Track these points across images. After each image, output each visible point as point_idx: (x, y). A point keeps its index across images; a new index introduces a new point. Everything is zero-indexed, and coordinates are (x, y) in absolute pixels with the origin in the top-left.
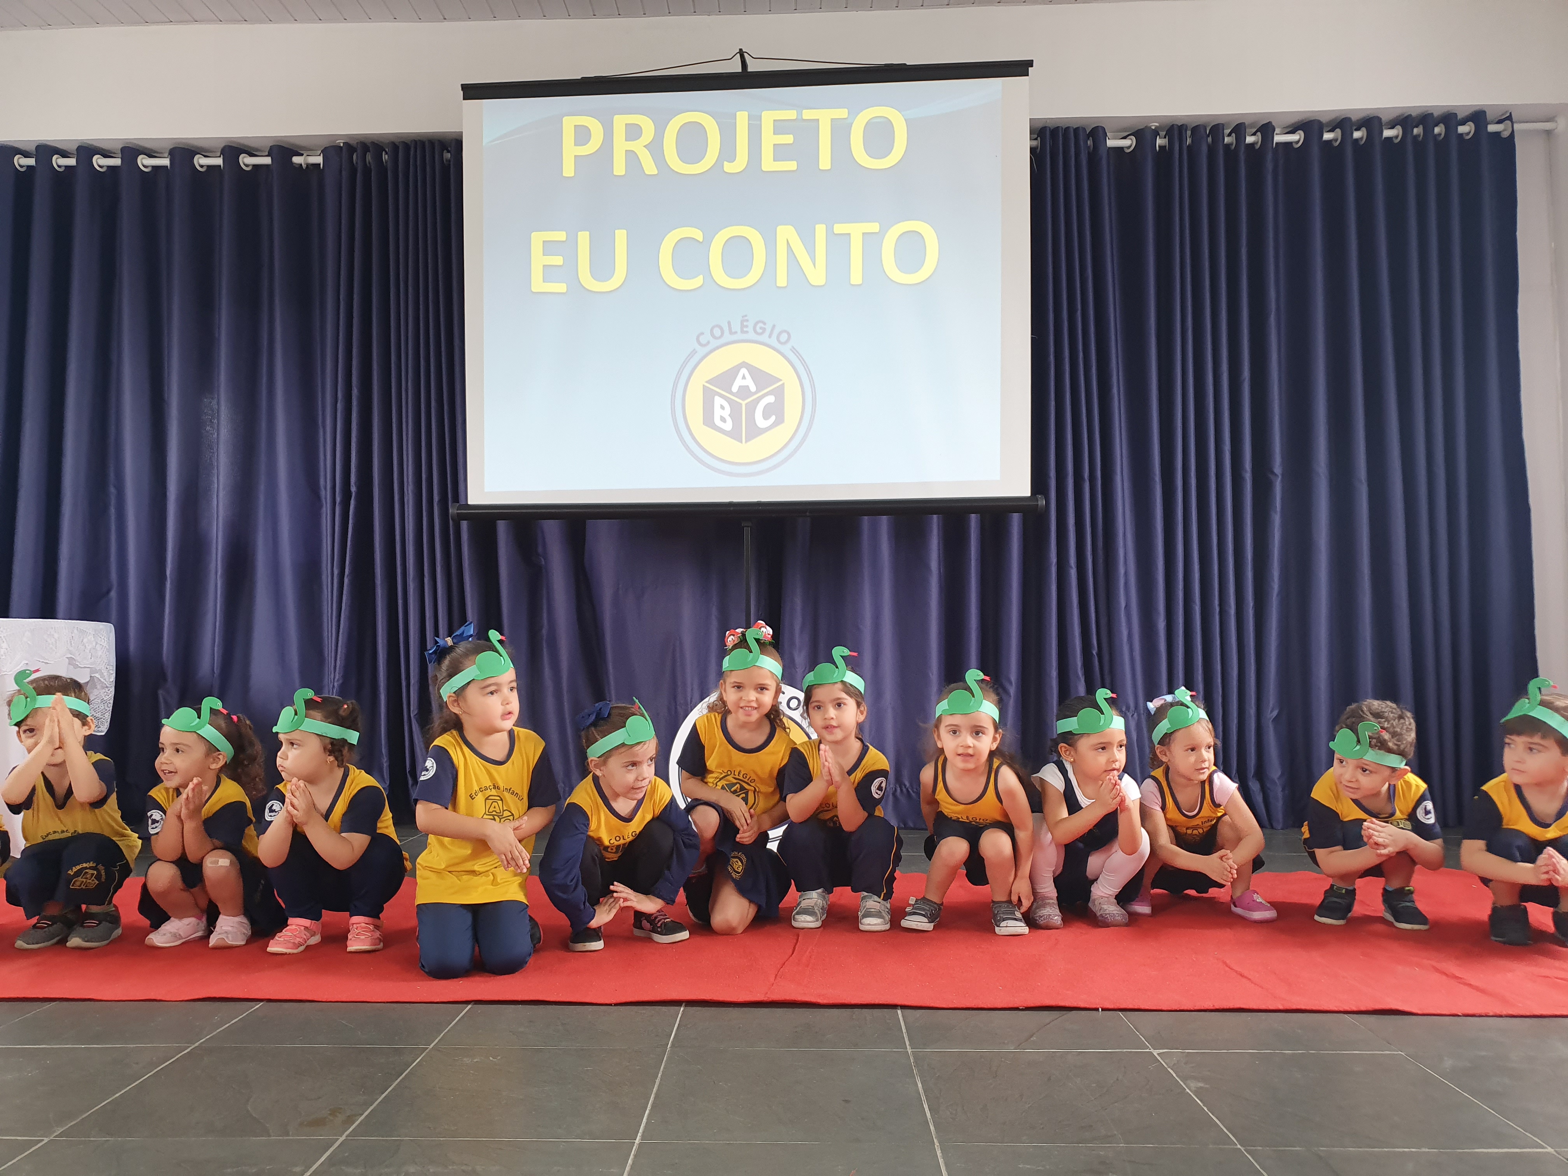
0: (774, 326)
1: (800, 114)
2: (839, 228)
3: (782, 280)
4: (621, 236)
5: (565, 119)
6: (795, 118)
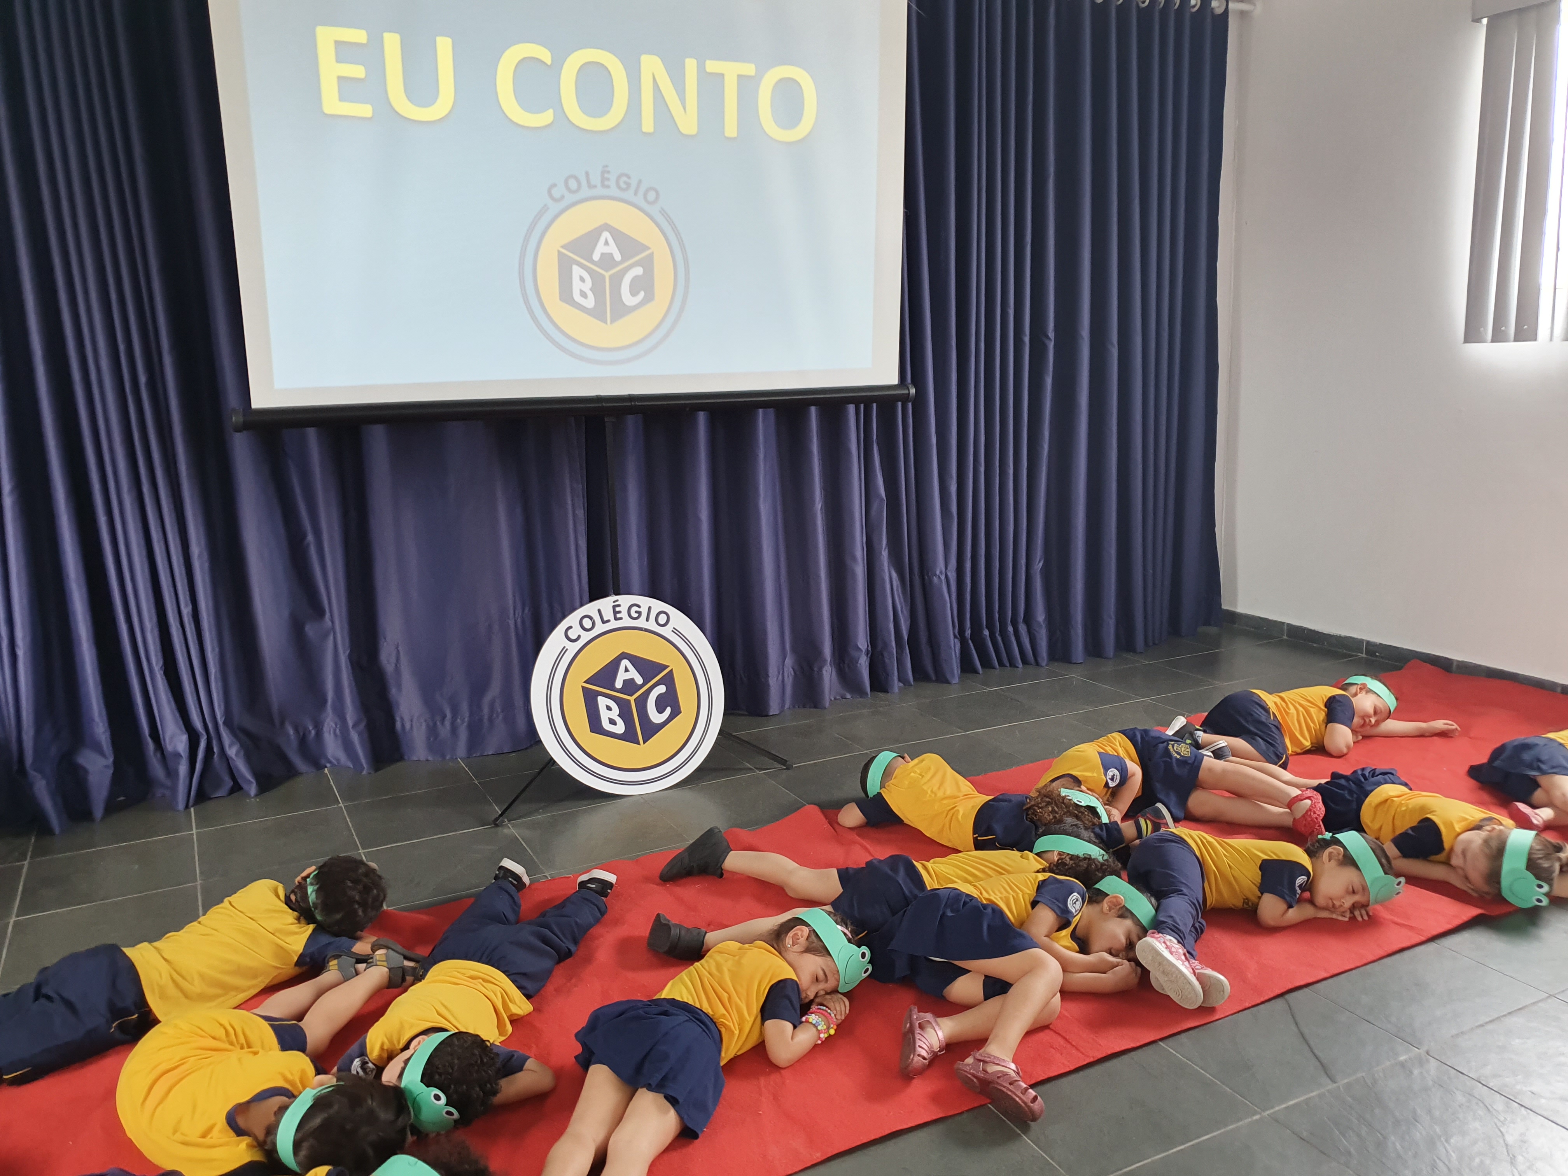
0: (640, 182)
2: (712, 66)
3: (648, 125)
4: (444, 46)
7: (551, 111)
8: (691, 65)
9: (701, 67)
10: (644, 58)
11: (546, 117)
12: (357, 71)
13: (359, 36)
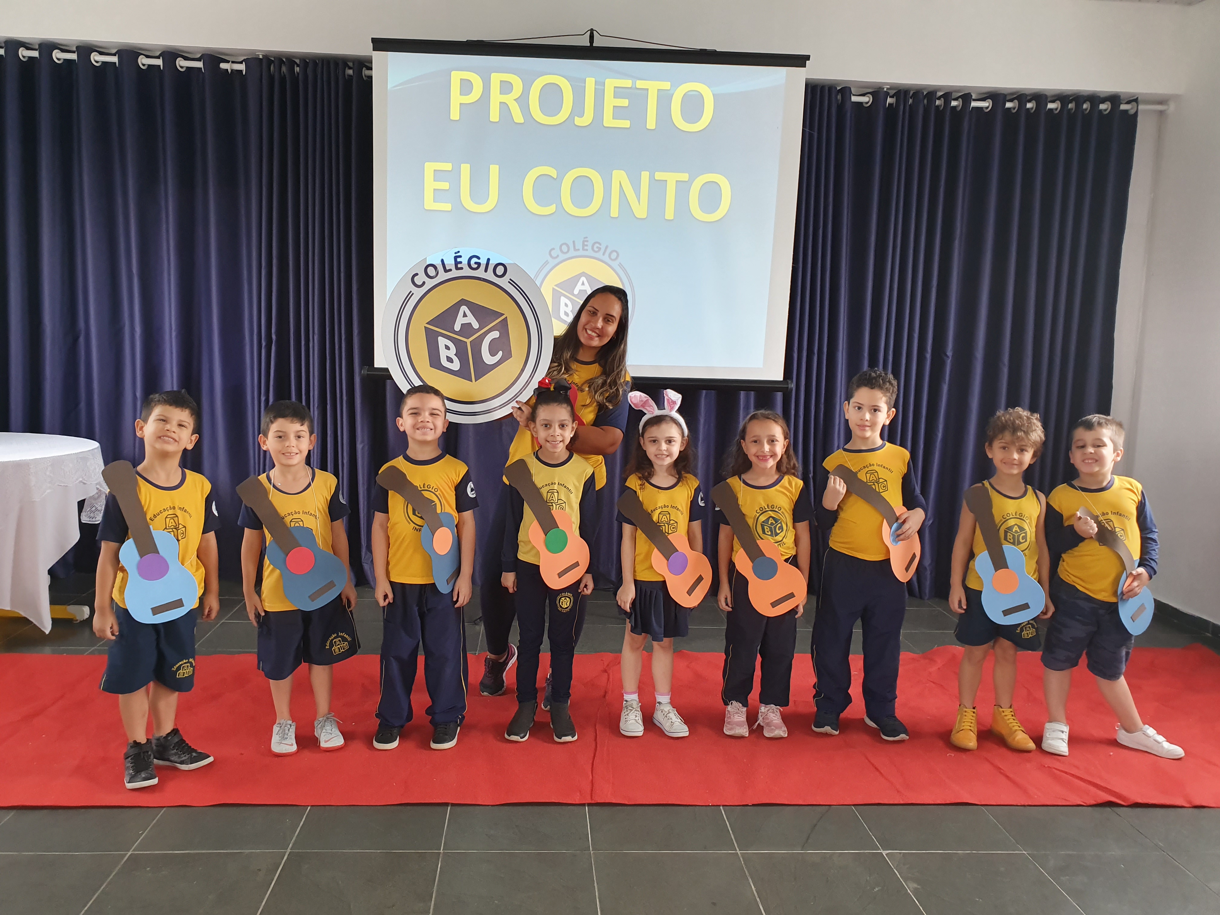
0: (607, 247)
1: (634, 83)
2: (659, 176)
3: (614, 212)
4: (494, 170)
5: (453, 73)
6: (630, 86)
7: (555, 205)
8: (645, 176)
9: (652, 177)
10: (615, 173)
11: (552, 209)
12: (445, 185)
13: (448, 166)
